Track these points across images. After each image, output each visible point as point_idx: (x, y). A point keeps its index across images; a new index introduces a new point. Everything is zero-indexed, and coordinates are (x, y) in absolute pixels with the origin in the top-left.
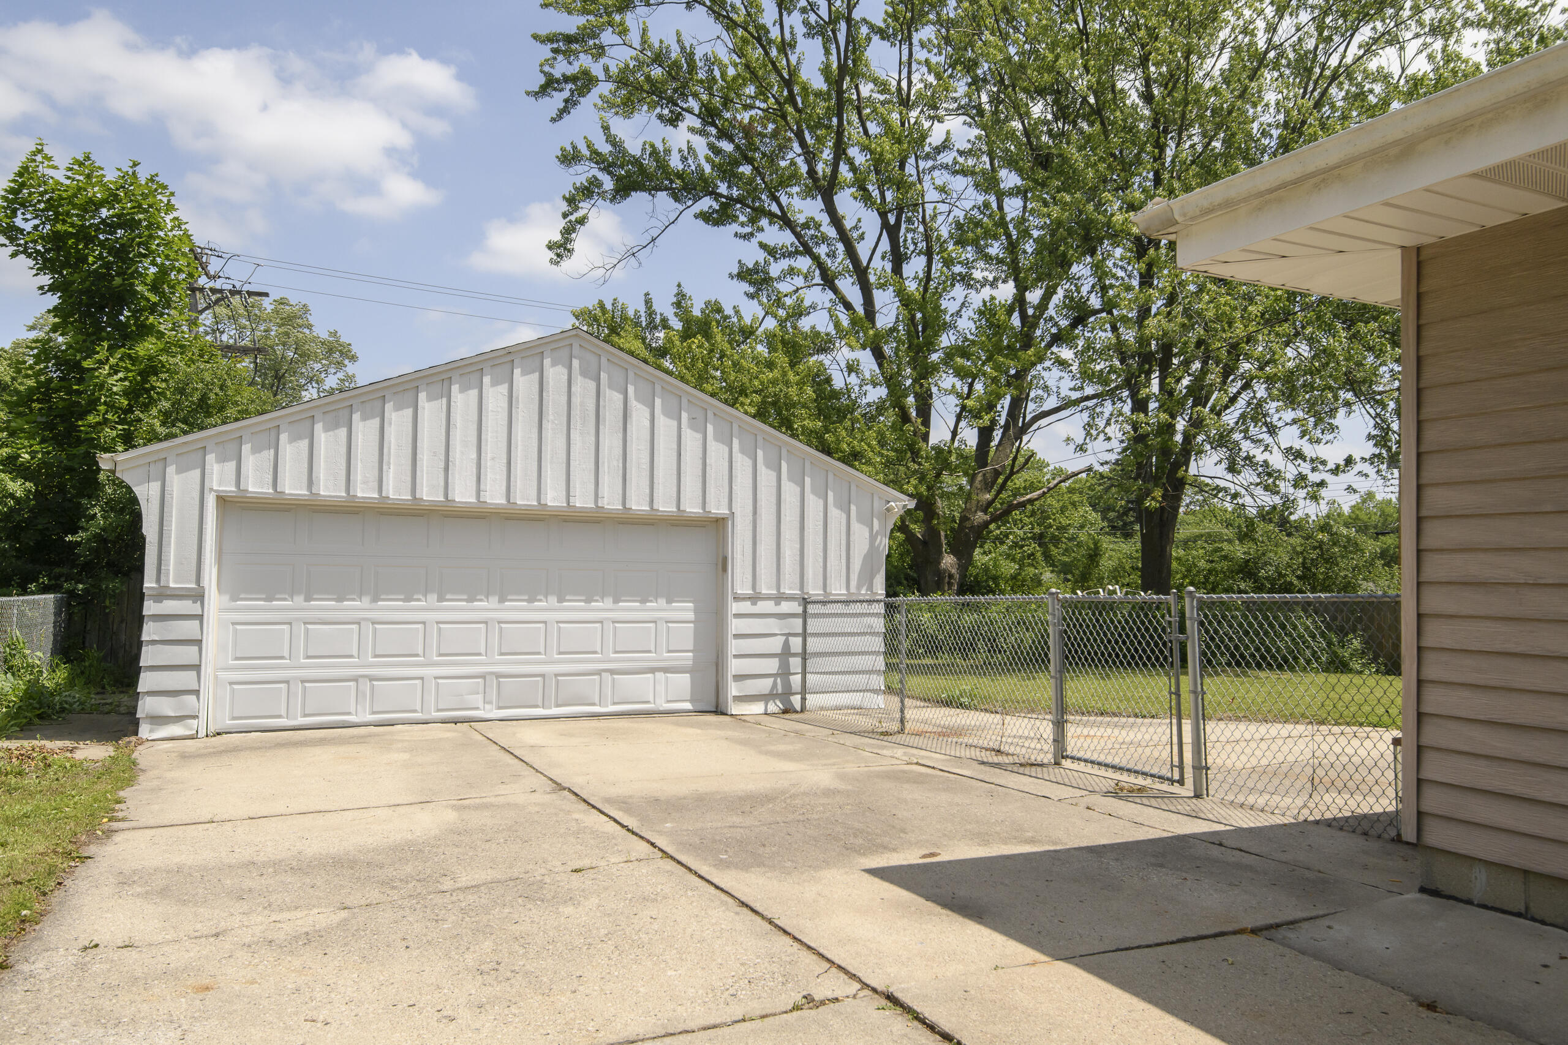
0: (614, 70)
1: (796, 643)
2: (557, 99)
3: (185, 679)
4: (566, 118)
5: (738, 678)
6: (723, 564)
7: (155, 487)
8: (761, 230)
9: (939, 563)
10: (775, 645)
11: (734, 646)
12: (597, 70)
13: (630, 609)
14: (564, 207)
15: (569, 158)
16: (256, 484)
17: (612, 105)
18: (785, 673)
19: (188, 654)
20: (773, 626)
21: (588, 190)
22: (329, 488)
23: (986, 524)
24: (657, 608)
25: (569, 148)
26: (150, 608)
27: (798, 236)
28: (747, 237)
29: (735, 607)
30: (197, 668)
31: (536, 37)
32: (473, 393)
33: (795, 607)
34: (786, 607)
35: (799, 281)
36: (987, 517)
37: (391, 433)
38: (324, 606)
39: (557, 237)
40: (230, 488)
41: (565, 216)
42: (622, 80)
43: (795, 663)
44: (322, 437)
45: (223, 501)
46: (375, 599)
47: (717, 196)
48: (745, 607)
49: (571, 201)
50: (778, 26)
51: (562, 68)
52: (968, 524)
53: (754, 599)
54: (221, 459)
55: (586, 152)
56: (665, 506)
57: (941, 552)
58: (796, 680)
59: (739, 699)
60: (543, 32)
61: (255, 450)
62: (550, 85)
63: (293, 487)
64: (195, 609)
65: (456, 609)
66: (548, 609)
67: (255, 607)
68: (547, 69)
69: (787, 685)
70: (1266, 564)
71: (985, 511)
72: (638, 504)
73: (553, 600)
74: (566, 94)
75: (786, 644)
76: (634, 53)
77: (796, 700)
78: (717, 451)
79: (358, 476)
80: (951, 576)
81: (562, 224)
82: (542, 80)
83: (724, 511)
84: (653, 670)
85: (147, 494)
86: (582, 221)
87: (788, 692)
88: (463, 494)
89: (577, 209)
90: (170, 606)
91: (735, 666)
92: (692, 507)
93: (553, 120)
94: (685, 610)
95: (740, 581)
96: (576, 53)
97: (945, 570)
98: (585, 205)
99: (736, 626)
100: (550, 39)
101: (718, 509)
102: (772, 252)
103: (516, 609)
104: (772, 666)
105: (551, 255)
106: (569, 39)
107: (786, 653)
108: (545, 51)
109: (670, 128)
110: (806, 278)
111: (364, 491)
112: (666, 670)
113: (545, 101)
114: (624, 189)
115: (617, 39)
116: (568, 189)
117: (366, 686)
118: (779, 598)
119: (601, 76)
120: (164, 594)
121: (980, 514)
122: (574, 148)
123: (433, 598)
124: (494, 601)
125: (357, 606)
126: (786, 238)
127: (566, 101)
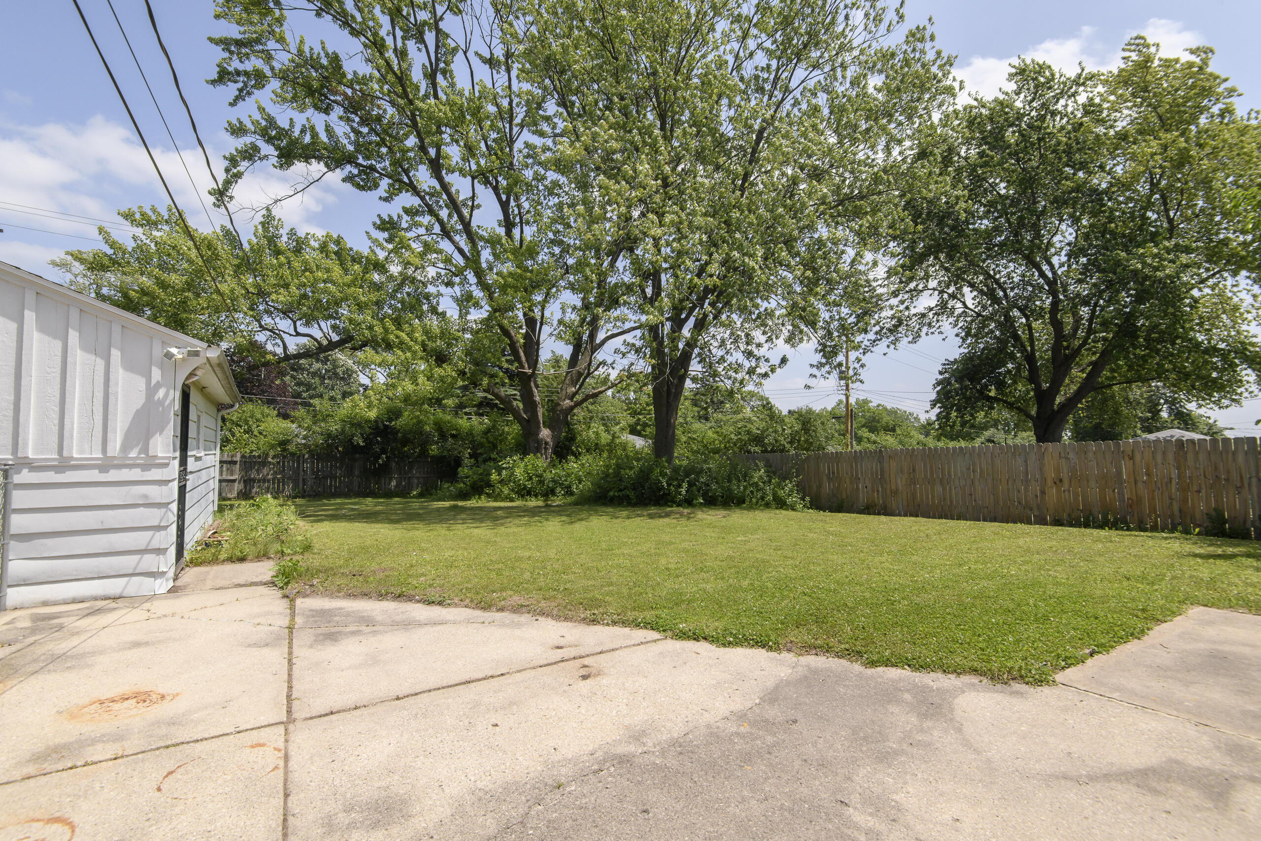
0: (278, 70)
2: (232, 89)
4: (241, 102)
8: (399, 195)
9: (538, 435)
12: (266, 69)
14: (227, 164)
15: (237, 130)
21: (250, 154)
23: (572, 408)
25: (235, 122)
27: (422, 199)
28: (387, 199)
31: (211, 40)
36: (573, 404)
39: (219, 186)
41: (227, 169)
42: (286, 77)
47: (358, 165)
49: (232, 159)
50: (391, 37)
51: (235, 64)
52: (559, 408)
55: (251, 128)
57: (539, 427)
60: (216, 36)
62: (225, 76)
68: (222, 63)
70: (768, 436)
71: (571, 399)
74: (240, 85)
76: (290, 56)
80: (546, 443)
81: (224, 175)
82: (218, 72)
86: (240, 176)
89: (236, 166)
93: (231, 104)
96: (247, 56)
97: (542, 440)
98: (244, 164)
100: (224, 42)
102: (408, 209)
105: (212, 199)
106: (239, 43)
108: (221, 51)
109: (322, 114)
110: (427, 229)
113: (221, 88)
115: (278, 46)
116: (230, 152)
119: (270, 74)
121: (568, 401)
122: (241, 123)
126: (415, 202)
127: (240, 90)
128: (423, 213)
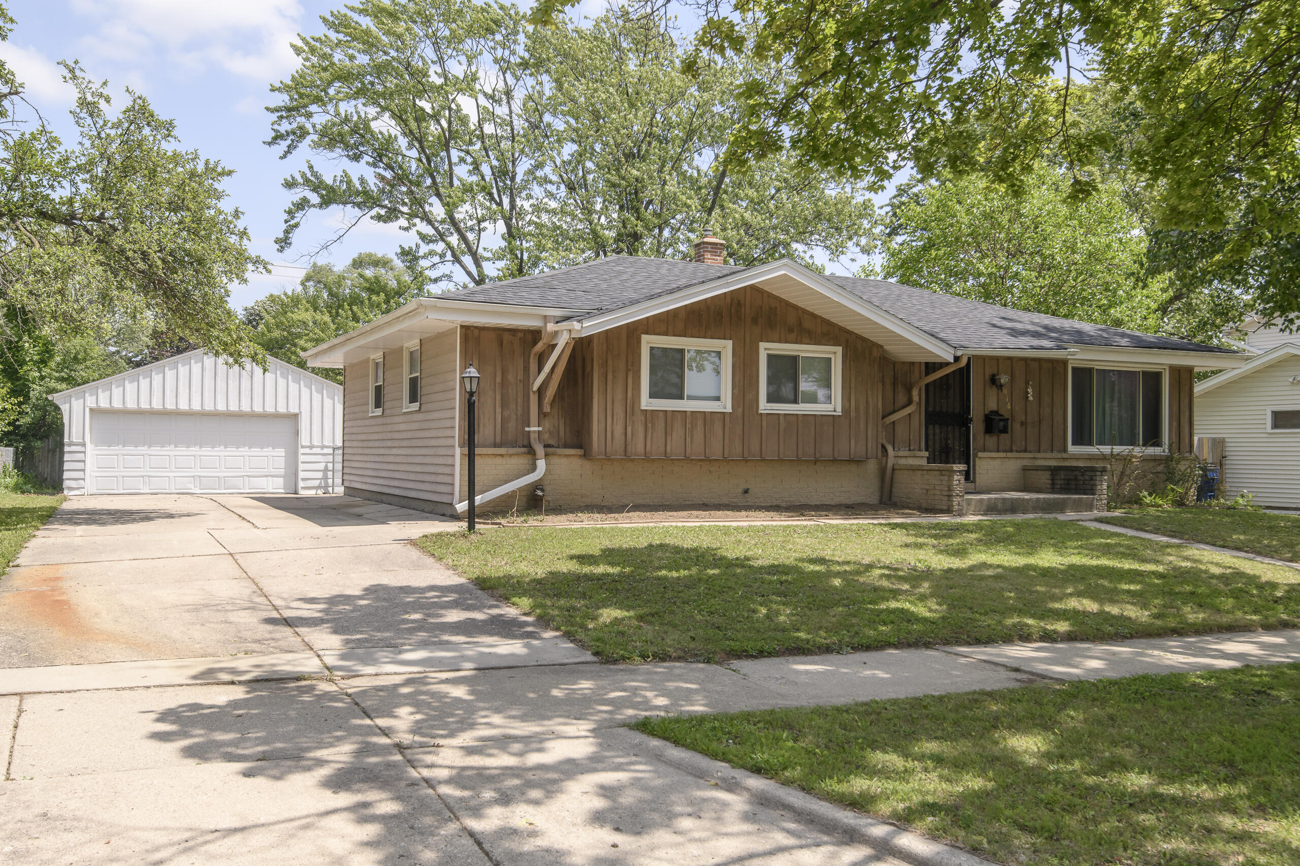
0: (319, 127)
1: (330, 466)
2: (284, 145)
3: (79, 475)
4: (289, 156)
5: (303, 479)
6: (297, 433)
7: (67, 406)
8: (415, 225)
10: (321, 466)
11: (301, 466)
12: (309, 126)
13: (256, 451)
14: (286, 216)
15: (290, 184)
16: (104, 404)
17: (320, 146)
18: (325, 478)
19: (80, 466)
20: (320, 458)
21: (302, 204)
22: (131, 405)
24: (268, 451)
25: (290, 179)
26: (66, 449)
27: (436, 229)
28: (406, 229)
29: (301, 451)
30: (84, 470)
31: (267, 109)
32: (187, 367)
33: (330, 451)
34: (326, 451)
35: (436, 259)
37: (154, 383)
38: (130, 449)
39: (281, 235)
40: (94, 405)
41: (286, 222)
42: (323, 133)
43: (330, 474)
44: (128, 386)
45: (91, 410)
46: (150, 446)
47: (383, 207)
48: (307, 451)
49: (290, 212)
51: (285, 127)
53: (311, 447)
54: (91, 395)
55: (300, 180)
56: (270, 409)
58: (330, 481)
59: (303, 488)
60: (272, 106)
61: (103, 391)
62: (278, 137)
63: (117, 404)
64: (82, 449)
65: (182, 450)
66: (220, 451)
67: (104, 450)
68: (276, 127)
69: (326, 483)
72: (258, 409)
73: (222, 448)
74: (289, 142)
75: (326, 467)
76: (331, 118)
77: (330, 489)
78: (293, 387)
79: (142, 400)
81: (284, 226)
82: (273, 134)
83: (296, 411)
84: (266, 476)
85: (65, 408)
86: (296, 225)
87: (327, 486)
88: (183, 406)
89: (293, 218)
90: (73, 448)
91: (301, 475)
92: (282, 409)
93: (281, 158)
94: (281, 452)
95: (304, 439)
96: (294, 117)
98: (299, 215)
99: (302, 458)
100: (277, 110)
101: (294, 409)
102: (423, 237)
103: (207, 451)
104: (320, 475)
105: (277, 246)
106: (289, 109)
107: (326, 470)
108: (274, 117)
109: (355, 163)
110: (441, 257)
111: (144, 405)
112: (272, 476)
113: (275, 147)
114: (326, 202)
116: (288, 205)
117: (147, 479)
118: (323, 447)
119: (311, 130)
120: (70, 445)
122: (293, 178)
123: (172, 446)
124: (197, 448)
125: (143, 449)
126: (429, 230)
127: (289, 147)
128: (436, 241)
